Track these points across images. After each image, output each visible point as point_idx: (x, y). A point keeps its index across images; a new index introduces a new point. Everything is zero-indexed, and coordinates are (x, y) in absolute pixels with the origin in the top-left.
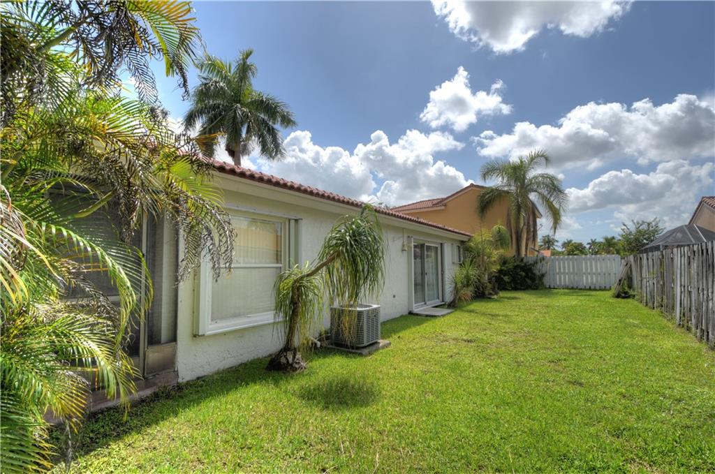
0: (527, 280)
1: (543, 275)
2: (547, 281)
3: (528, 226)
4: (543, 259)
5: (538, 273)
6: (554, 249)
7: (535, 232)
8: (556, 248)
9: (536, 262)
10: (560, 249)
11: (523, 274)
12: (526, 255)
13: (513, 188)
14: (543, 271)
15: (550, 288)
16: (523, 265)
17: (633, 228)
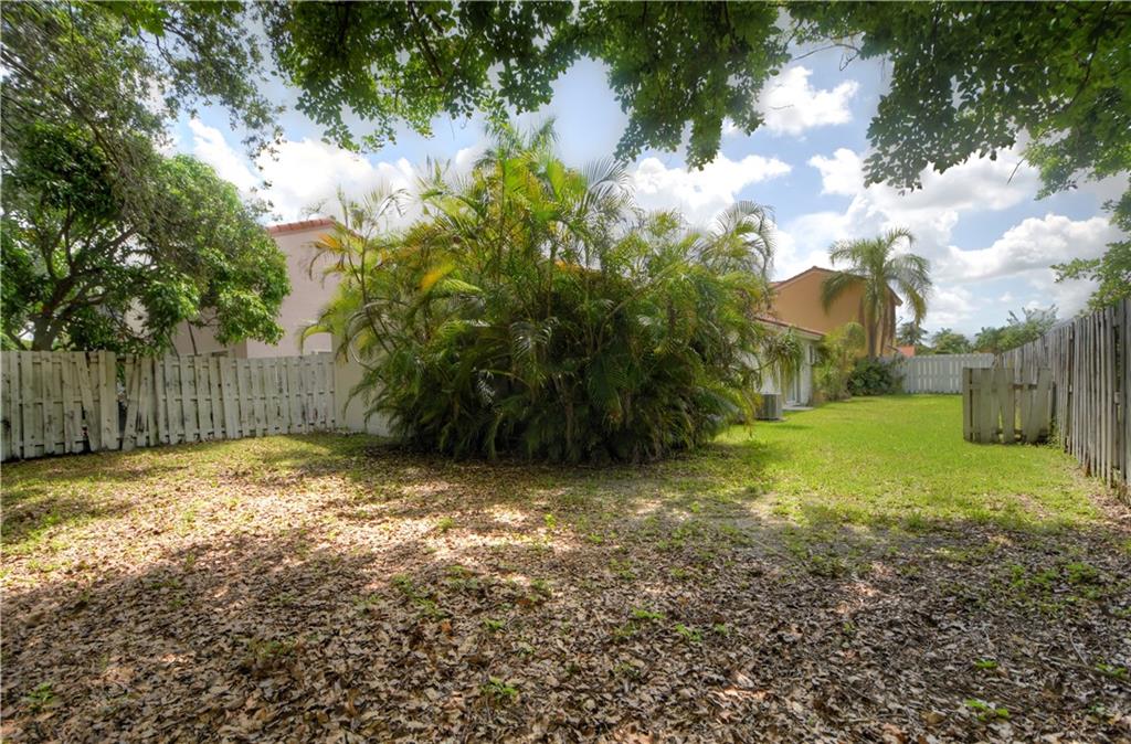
0: (882, 384)
1: (901, 378)
2: (905, 385)
3: (886, 319)
4: (902, 359)
5: (895, 376)
6: (921, 344)
7: (893, 324)
8: (924, 343)
9: (893, 363)
10: (928, 345)
11: (878, 377)
12: (881, 355)
13: (868, 273)
14: (903, 372)
15: (909, 392)
16: (877, 366)
17: (1022, 318)
